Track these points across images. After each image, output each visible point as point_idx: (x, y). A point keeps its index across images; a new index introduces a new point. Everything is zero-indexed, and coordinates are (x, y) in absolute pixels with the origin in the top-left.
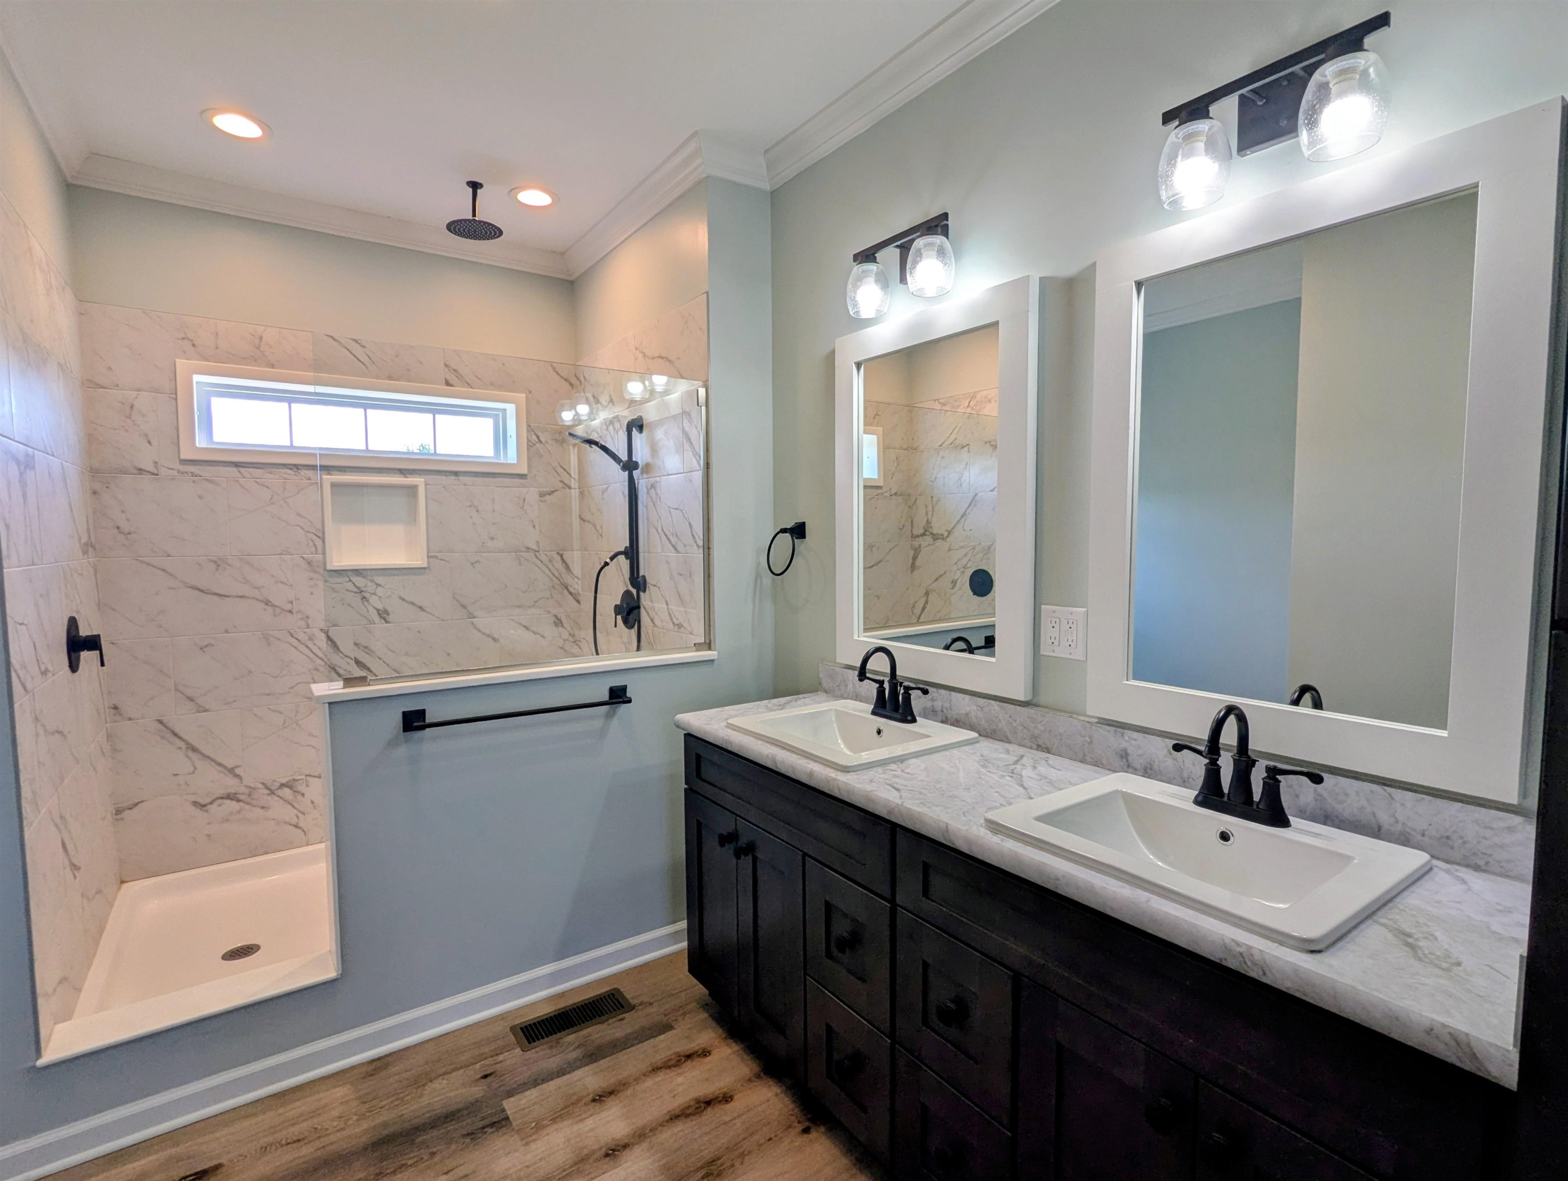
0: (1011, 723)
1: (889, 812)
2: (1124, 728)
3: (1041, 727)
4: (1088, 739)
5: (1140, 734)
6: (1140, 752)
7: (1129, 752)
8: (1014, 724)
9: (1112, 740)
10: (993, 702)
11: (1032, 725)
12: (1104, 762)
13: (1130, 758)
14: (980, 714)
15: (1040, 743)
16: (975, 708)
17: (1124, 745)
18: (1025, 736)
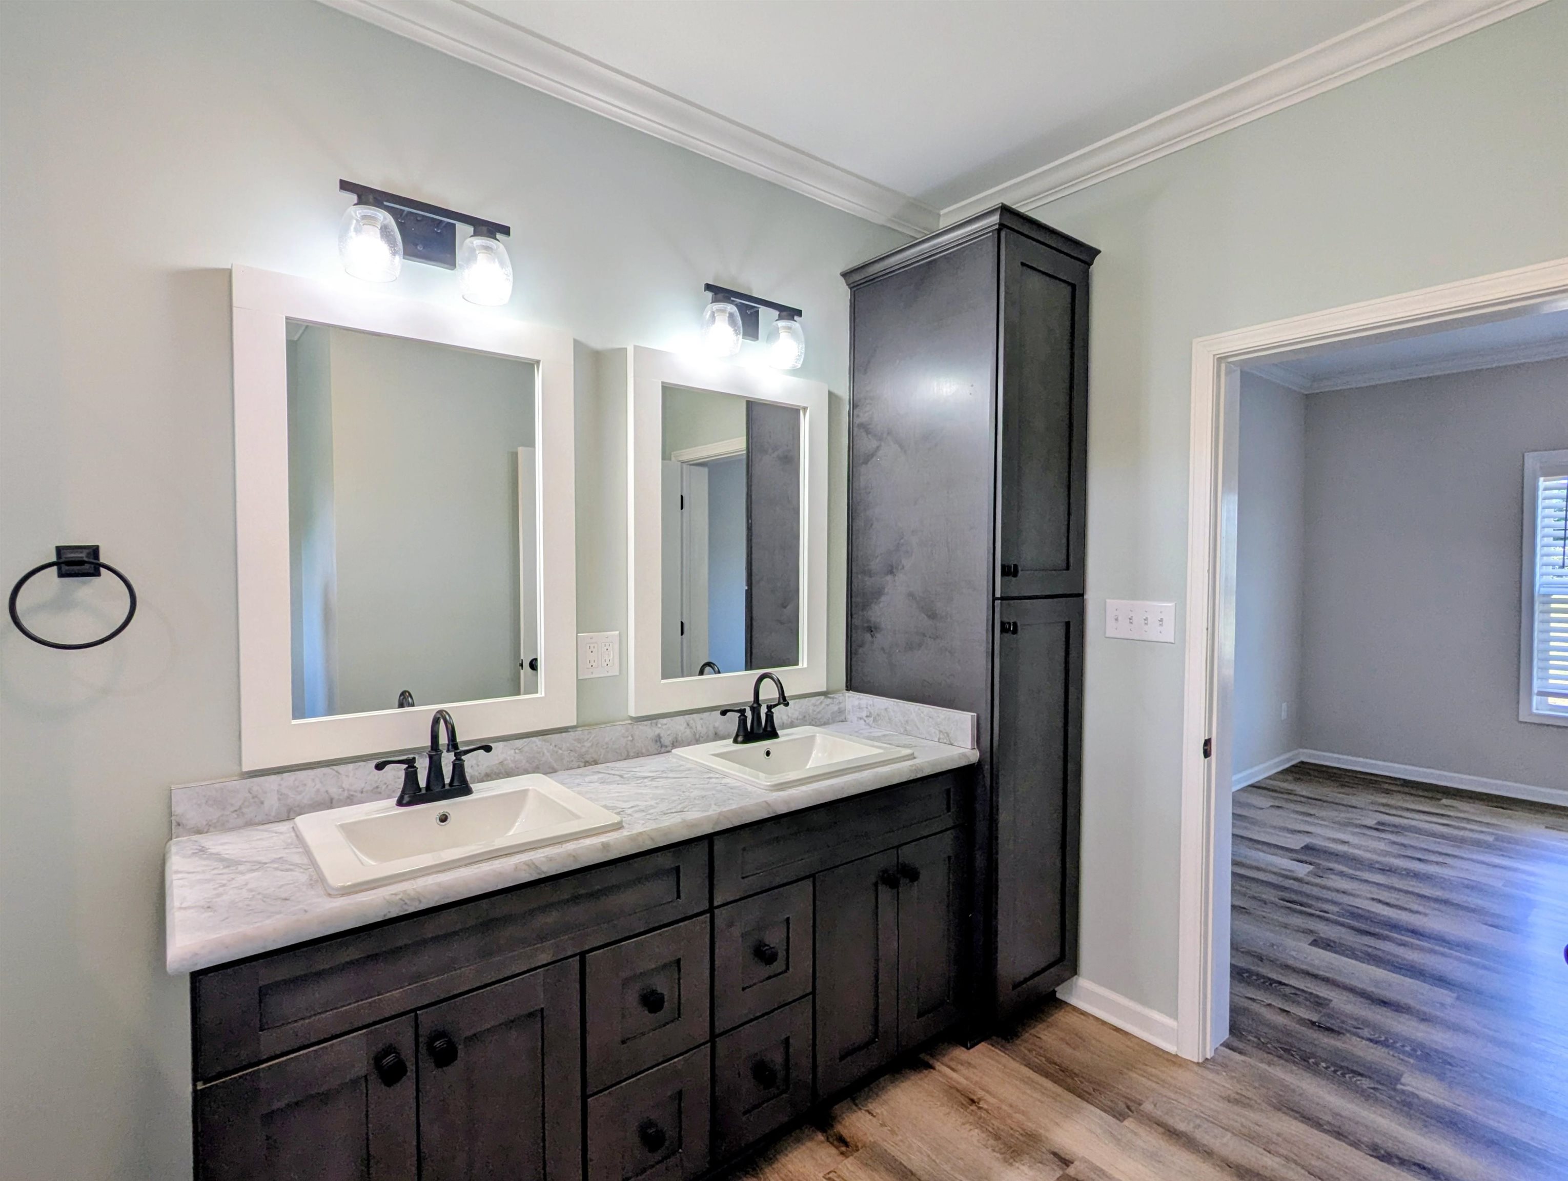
0: (557, 752)
1: (716, 823)
2: (655, 719)
3: (588, 744)
4: (630, 738)
5: (669, 719)
6: (669, 732)
7: (662, 735)
8: (560, 752)
9: (647, 731)
10: (534, 739)
11: (579, 746)
12: (644, 751)
13: (662, 740)
14: (518, 757)
15: (587, 759)
16: (513, 751)
17: (657, 731)
18: (573, 758)
